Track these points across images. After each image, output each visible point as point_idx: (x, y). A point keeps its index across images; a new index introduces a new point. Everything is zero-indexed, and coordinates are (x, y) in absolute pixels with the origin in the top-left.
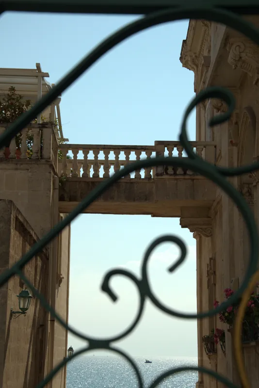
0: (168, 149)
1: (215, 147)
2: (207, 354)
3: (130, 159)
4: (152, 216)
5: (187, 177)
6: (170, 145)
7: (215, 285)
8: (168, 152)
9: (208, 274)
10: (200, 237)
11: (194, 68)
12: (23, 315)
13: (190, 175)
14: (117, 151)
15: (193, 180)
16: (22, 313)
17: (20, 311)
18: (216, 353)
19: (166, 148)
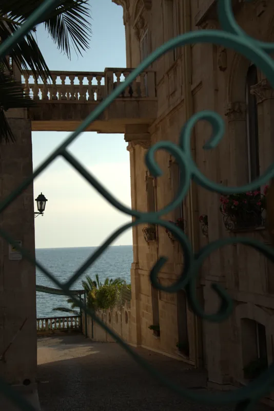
0: (116, 75)
1: (155, 73)
2: (147, 241)
3: (92, 84)
4: (98, 133)
5: (133, 99)
6: (118, 71)
7: (156, 187)
8: (116, 78)
9: (146, 179)
10: (134, 150)
11: (124, 5)
12: (41, 215)
13: (136, 98)
14: (81, 76)
15: (138, 101)
16: (40, 213)
17: (38, 211)
18: (158, 240)
19: (114, 74)
